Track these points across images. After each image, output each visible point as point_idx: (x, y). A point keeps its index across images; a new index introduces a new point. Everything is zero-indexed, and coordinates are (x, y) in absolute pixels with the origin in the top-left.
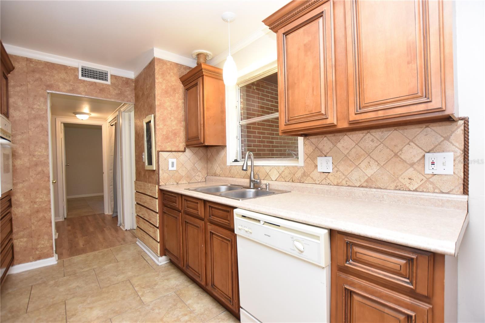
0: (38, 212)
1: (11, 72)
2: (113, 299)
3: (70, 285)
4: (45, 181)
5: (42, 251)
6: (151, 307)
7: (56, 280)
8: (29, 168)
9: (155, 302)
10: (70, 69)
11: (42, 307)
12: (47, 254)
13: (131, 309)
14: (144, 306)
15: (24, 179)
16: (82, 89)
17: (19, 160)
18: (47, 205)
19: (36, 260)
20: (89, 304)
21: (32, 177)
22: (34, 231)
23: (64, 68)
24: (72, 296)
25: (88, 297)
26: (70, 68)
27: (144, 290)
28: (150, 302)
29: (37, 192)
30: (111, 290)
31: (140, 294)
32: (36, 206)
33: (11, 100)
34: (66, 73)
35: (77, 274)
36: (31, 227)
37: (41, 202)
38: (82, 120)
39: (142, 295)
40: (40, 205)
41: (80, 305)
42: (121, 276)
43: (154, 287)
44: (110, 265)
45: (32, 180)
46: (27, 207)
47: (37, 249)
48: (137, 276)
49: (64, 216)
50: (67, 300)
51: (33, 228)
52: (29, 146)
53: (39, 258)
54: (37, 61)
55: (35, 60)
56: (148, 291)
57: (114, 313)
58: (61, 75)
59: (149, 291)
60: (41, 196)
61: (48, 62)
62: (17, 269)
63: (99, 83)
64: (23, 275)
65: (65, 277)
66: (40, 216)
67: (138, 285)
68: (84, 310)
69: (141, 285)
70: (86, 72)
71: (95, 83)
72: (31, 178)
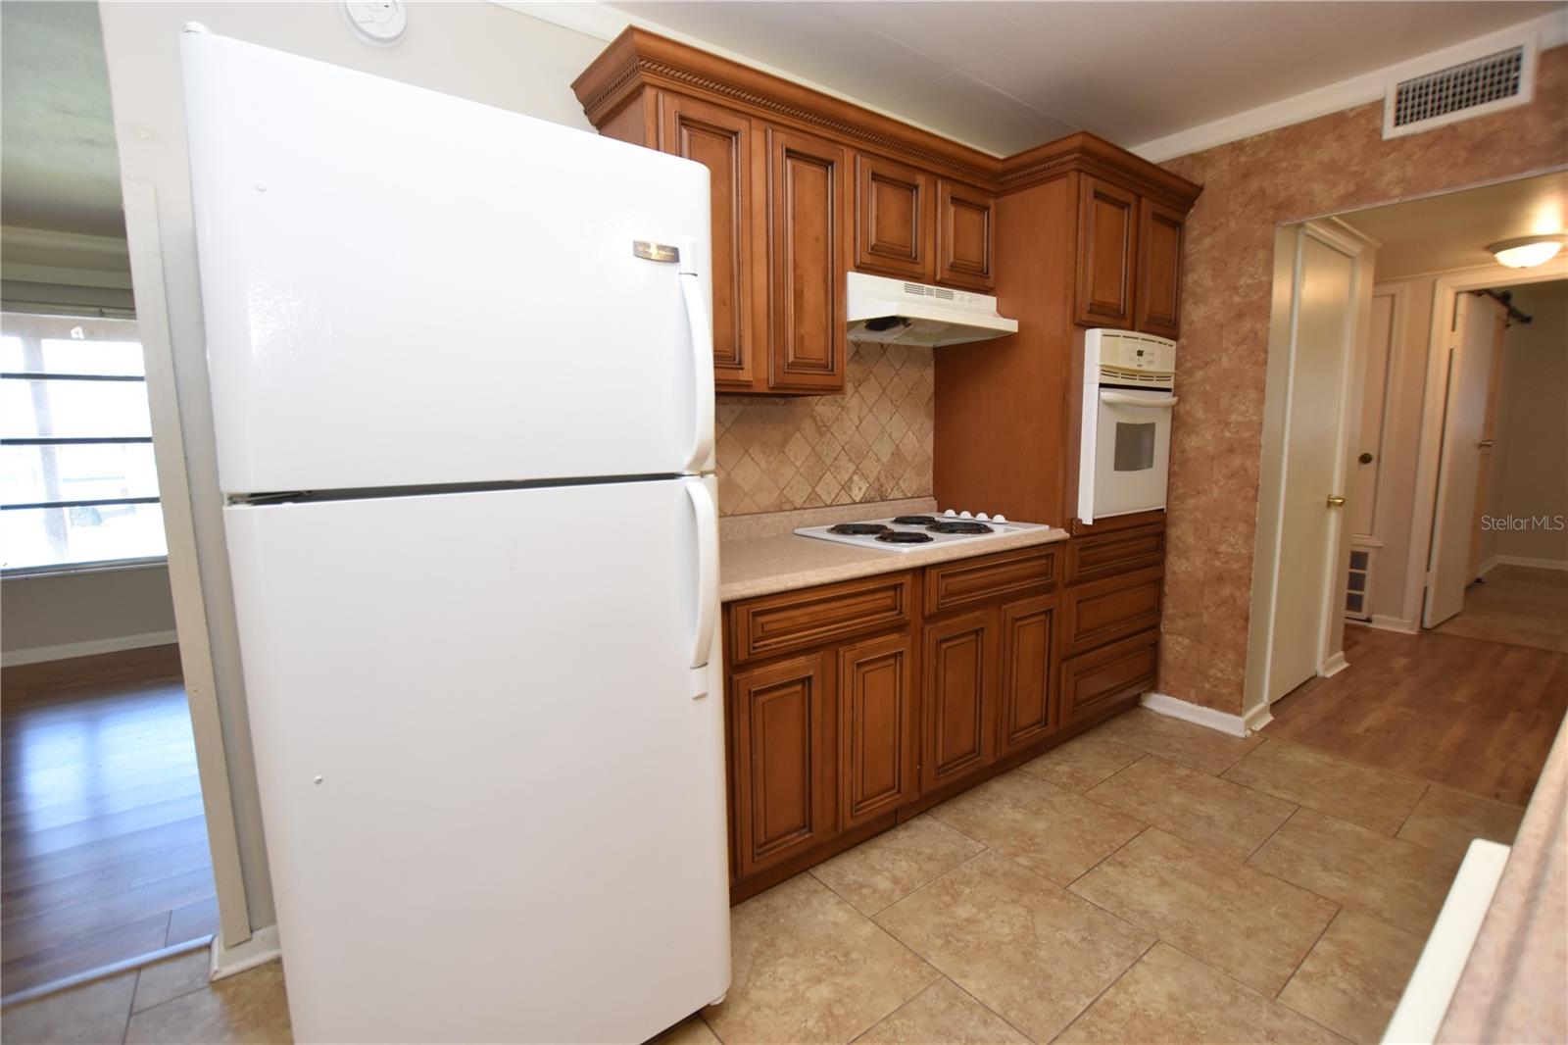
0: (1220, 579)
1: (1196, 202)
2: (1230, 910)
3: (1202, 803)
4: (1245, 498)
5: (1216, 686)
6: (1278, 1024)
7: (1195, 773)
8: (1213, 459)
9: (1312, 1028)
10: (1355, 117)
11: (1109, 804)
12: (1227, 701)
13: (1227, 971)
14: (1265, 1003)
15: (1200, 488)
16: (1392, 175)
17: (1193, 436)
18: (1244, 568)
19: (1200, 703)
20: (1174, 871)
21: (1216, 482)
22: (1205, 626)
23: (1336, 122)
24: (1171, 827)
25: (1192, 857)
26: (1352, 115)
27: (1339, 972)
28: (1299, 1014)
29: (1224, 527)
30: (1257, 889)
31: (1308, 966)
32: (1217, 563)
33: (1190, 279)
34: (1340, 138)
35: (1249, 792)
36: (1201, 615)
37: (1231, 554)
38: (1523, 267)
39: (1308, 977)
40: (1227, 562)
41: (1158, 858)
42: (1336, 880)
43: (1380, 998)
44: (1359, 829)
45: (1216, 492)
46: (1198, 561)
47: (1206, 677)
48: (1385, 921)
49: (1422, 621)
50: (1154, 826)
51: (1206, 618)
52: (1218, 398)
53: (1209, 702)
54: (1257, 139)
55: (1252, 138)
56: (1343, 985)
57: (1181, 938)
58: (1322, 152)
59: (1349, 988)
60: (1232, 539)
61: (1285, 129)
62: (1159, 703)
63: (1471, 121)
64: (1162, 722)
65: (1217, 780)
66: (1225, 594)
67: (1346, 942)
68: (1149, 874)
69: (1352, 952)
70: (1416, 100)
71: (1452, 128)
72: (1214, 486)
